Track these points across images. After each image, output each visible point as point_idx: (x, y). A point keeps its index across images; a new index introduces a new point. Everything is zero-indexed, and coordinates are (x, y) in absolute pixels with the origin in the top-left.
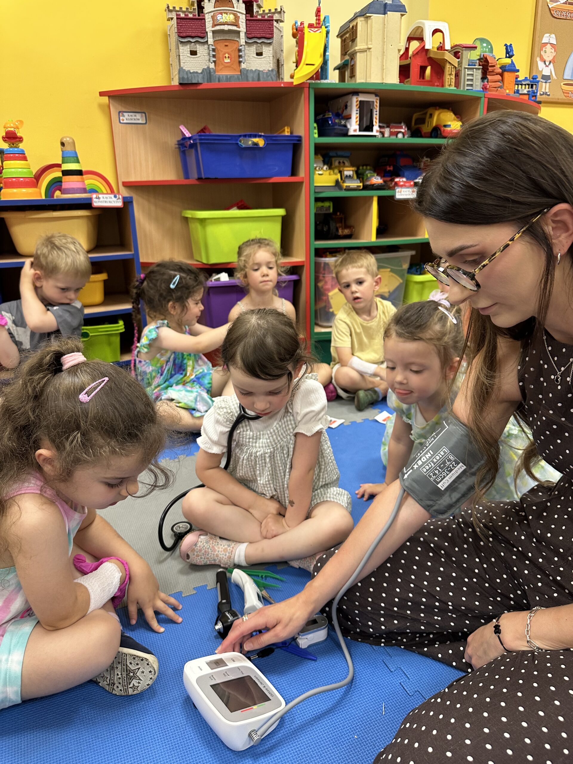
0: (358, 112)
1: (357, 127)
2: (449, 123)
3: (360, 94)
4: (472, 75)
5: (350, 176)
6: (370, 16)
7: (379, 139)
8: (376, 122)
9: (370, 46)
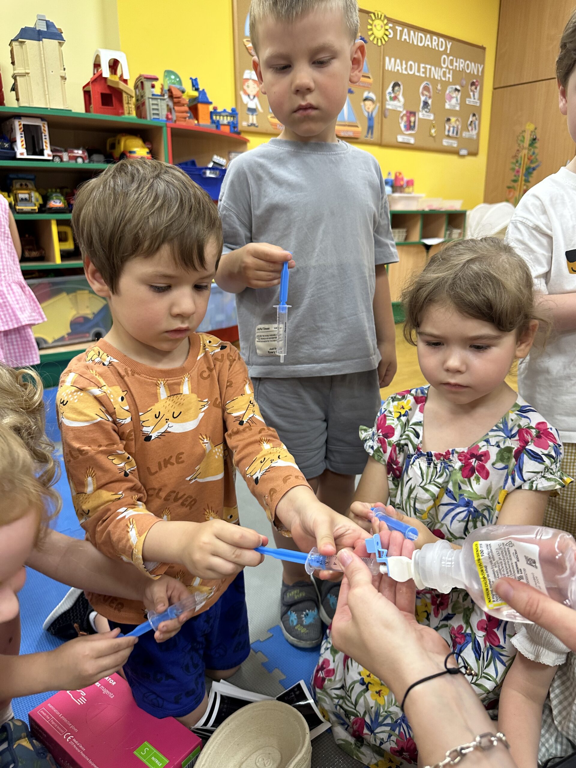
0: (23, 135)
1: (25, 151)
2: (135, 149)
3: (22, 118)
4: (157, 105)
5: (26, 199)
6: (25, 42)
7: (57, 163)
8: (46, 146)
9: (27, 71)
